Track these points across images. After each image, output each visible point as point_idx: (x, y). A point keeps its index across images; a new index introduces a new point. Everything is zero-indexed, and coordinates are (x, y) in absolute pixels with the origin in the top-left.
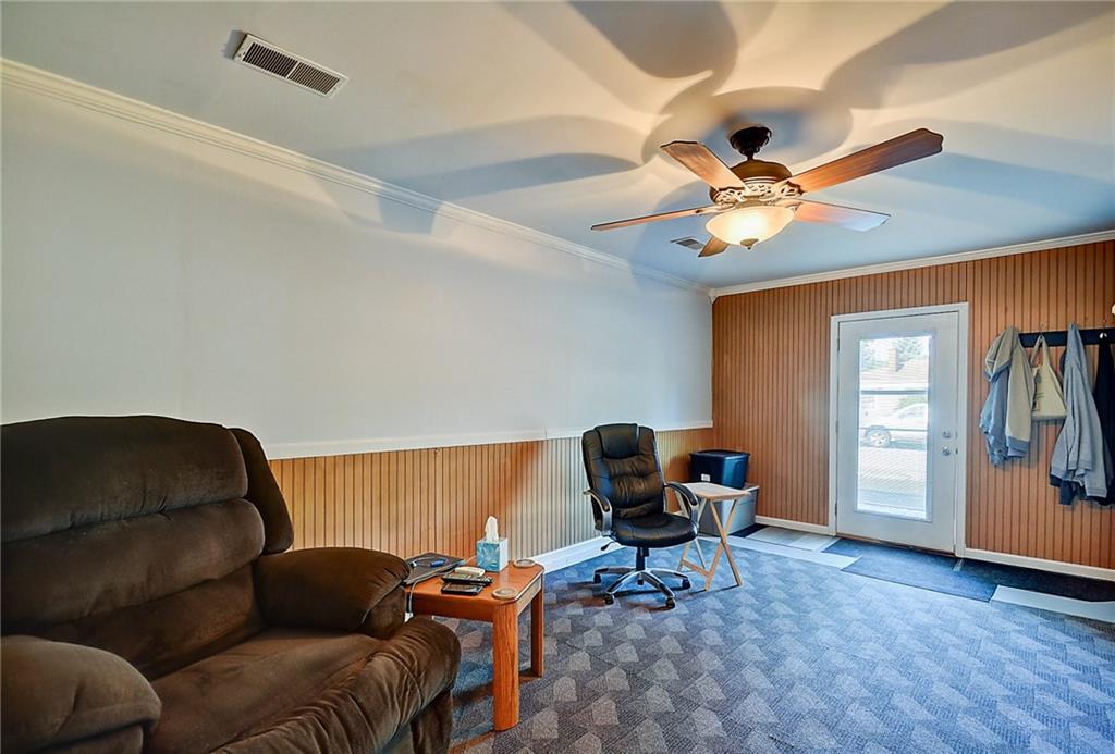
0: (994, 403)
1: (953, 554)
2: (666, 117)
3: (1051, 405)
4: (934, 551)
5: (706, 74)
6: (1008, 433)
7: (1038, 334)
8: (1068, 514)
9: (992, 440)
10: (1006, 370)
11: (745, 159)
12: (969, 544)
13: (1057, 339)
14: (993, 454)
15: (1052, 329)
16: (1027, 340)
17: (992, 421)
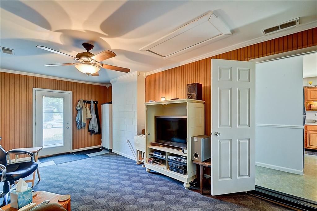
0: (80, 115)
1: (70, 152)
2: (85, 32)
3: (89, 116)
4: (65, 153)
5: (107, 35)
6: (83, 122)
7: (86, 101)
8: (91, 137)
9: (79, 124)
10: (82, 108)
11: (86, 51)
12: (73, 149)
13: (89, 102)
14: (79, 127)
15: (88, 100)
16: (84, 102)
17: (79, 119)
